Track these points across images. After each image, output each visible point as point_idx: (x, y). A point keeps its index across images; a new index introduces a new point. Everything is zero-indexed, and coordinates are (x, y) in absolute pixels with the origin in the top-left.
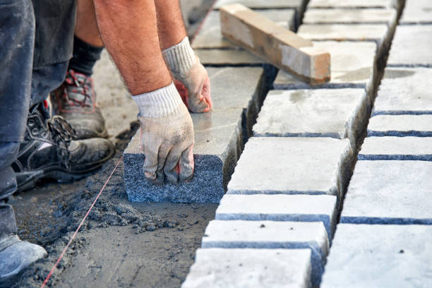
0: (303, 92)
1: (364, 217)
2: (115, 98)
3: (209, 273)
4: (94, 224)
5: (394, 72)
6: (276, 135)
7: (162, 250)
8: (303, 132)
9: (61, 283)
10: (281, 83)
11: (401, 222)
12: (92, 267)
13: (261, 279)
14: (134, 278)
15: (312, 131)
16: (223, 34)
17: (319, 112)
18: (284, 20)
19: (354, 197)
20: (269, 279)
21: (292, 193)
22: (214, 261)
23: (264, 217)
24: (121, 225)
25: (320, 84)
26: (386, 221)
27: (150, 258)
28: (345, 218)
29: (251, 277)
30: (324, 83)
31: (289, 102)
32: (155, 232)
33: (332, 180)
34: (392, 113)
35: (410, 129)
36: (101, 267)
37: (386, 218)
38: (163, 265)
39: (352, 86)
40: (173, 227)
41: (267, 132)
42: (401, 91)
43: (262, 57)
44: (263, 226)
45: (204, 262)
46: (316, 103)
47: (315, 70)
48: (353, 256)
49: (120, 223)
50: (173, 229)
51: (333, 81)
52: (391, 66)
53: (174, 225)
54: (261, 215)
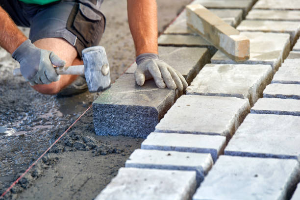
0: (229, 66)
1: (240, 152)
2: (115, 65)
3: (123, 184)
4: (67, 149)
5: (295, 54)
6: (201, 94)
7: (107, 168)
8: (219, 93)
9: (33, 187)
10: (216, 59)
11: (264, 156)
12: (57, 177)
13: (156, 189)
14: (82, 186)
15: (225, 92)
16: (188, 24)
17: (234, 79)
18: (233, 17)
19: (237, 138)
20: (161, 190)
21: (197, 133)
22: (129, 176)
23: (173, 149)
24: (85, 150)
25: (242, 61)
26: (254, 155)
27: (97, 173)
28: (227, 152)
29: (149, 188)
30: (245, 60)
31: (217, 72)
32: (106, 156)
33: (227, 126)
34: (284, 83)
35: (292, 94)
36: (62, 178)
37: (254, 153)
38: (105, 178)
39: (264, 63)
40: (119, 153)
41: (195, 91)
42: (295, 68)
43: (208, 41)
44: (169, 155)
45: (122, 176)
46: (235, 73)
47: (238, 51)
48: (222, 178)
49: (84, 149)
50: (119, 155)
51: (251, 59)
52: (296, 50)
53: (120, 152)
54: (171, 147)
